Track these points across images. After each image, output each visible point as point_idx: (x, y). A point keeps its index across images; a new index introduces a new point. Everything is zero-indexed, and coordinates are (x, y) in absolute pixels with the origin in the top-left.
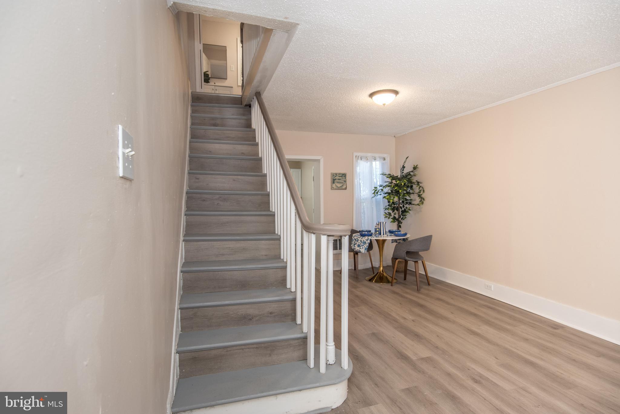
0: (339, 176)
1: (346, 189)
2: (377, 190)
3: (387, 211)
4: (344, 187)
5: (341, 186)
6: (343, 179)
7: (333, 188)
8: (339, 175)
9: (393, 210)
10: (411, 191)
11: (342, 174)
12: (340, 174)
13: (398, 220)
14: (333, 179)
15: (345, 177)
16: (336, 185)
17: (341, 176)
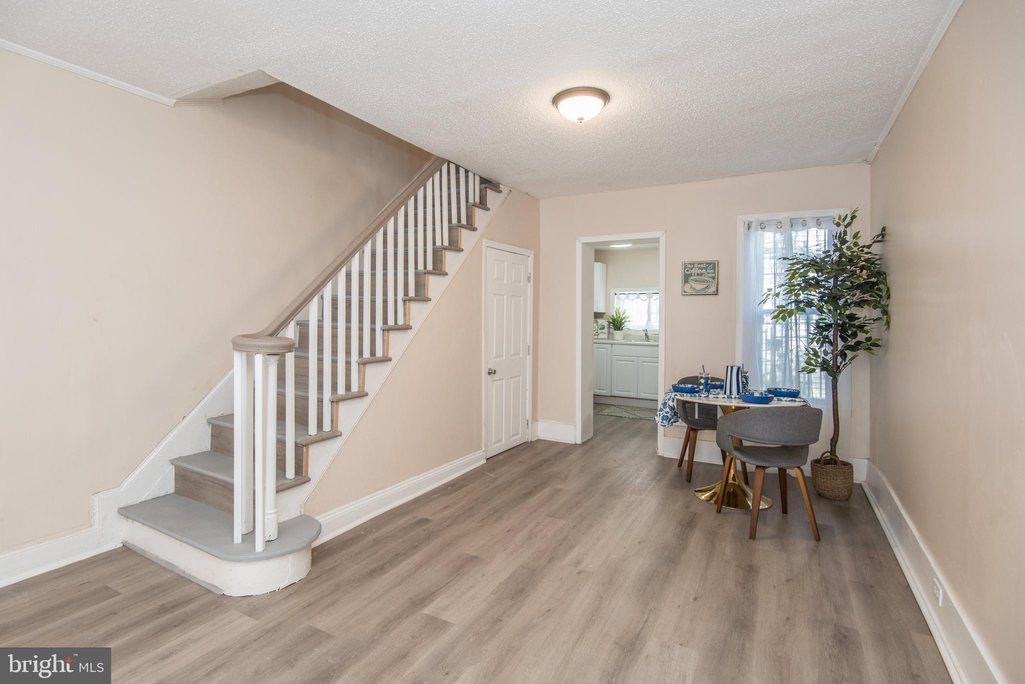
0: (699, 268)
1: (716, 293)
4: (712, 289)
5: (704, 289)
6: (708, 273)
7: (685, 292)
8: (699, 266)
11: (708, 263)
12: (703, 264)
14: (685, 274)
15: (714, 268)
16: (691, 286)
17: (704, 268)
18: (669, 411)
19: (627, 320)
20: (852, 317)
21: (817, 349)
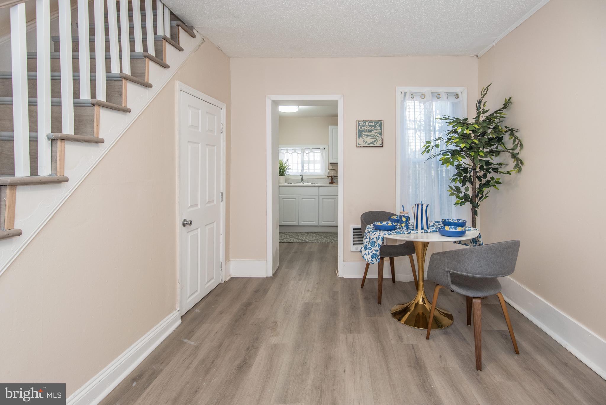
0: (370, 126)
1: (382, 146)
2: (429, 146)
3: (452, 185)
4: (379, 143)
5: (373, 142)
6: (376, 130)
7: (359, 144)
8: (370, 124)
9: (464, 182)
10: (500, 148)
11: (375, 122)
12: (372, 122)
13: (472, 201)
14: (359, 130)
15: (380, 126)
16: (364, 140)
17: (373, 126)
18: (379, 249)
19: (289, 167)
20: (488, 163)
21: (460, 186)
